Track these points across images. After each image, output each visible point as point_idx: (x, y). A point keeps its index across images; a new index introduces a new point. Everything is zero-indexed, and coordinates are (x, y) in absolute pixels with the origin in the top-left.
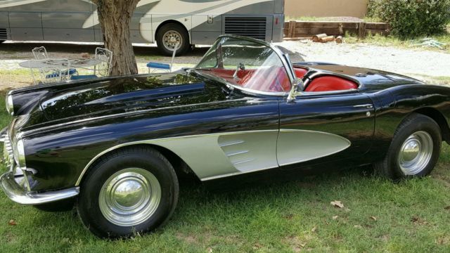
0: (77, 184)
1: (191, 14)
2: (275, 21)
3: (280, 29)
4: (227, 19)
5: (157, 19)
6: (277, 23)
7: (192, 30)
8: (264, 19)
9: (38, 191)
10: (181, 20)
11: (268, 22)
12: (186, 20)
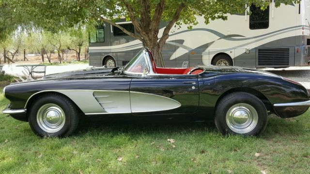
0: (25, 107)
1: (234, 48)
2: (296, 51)
3: (300, 56)
4: (260, 50)
5: (212, 53)
6: (298, 52)
7: (235, 59)
8: (288, 49)
9: (12, 108)
10: (228, 53)
11: (291, 52)
12: (231, 52)
